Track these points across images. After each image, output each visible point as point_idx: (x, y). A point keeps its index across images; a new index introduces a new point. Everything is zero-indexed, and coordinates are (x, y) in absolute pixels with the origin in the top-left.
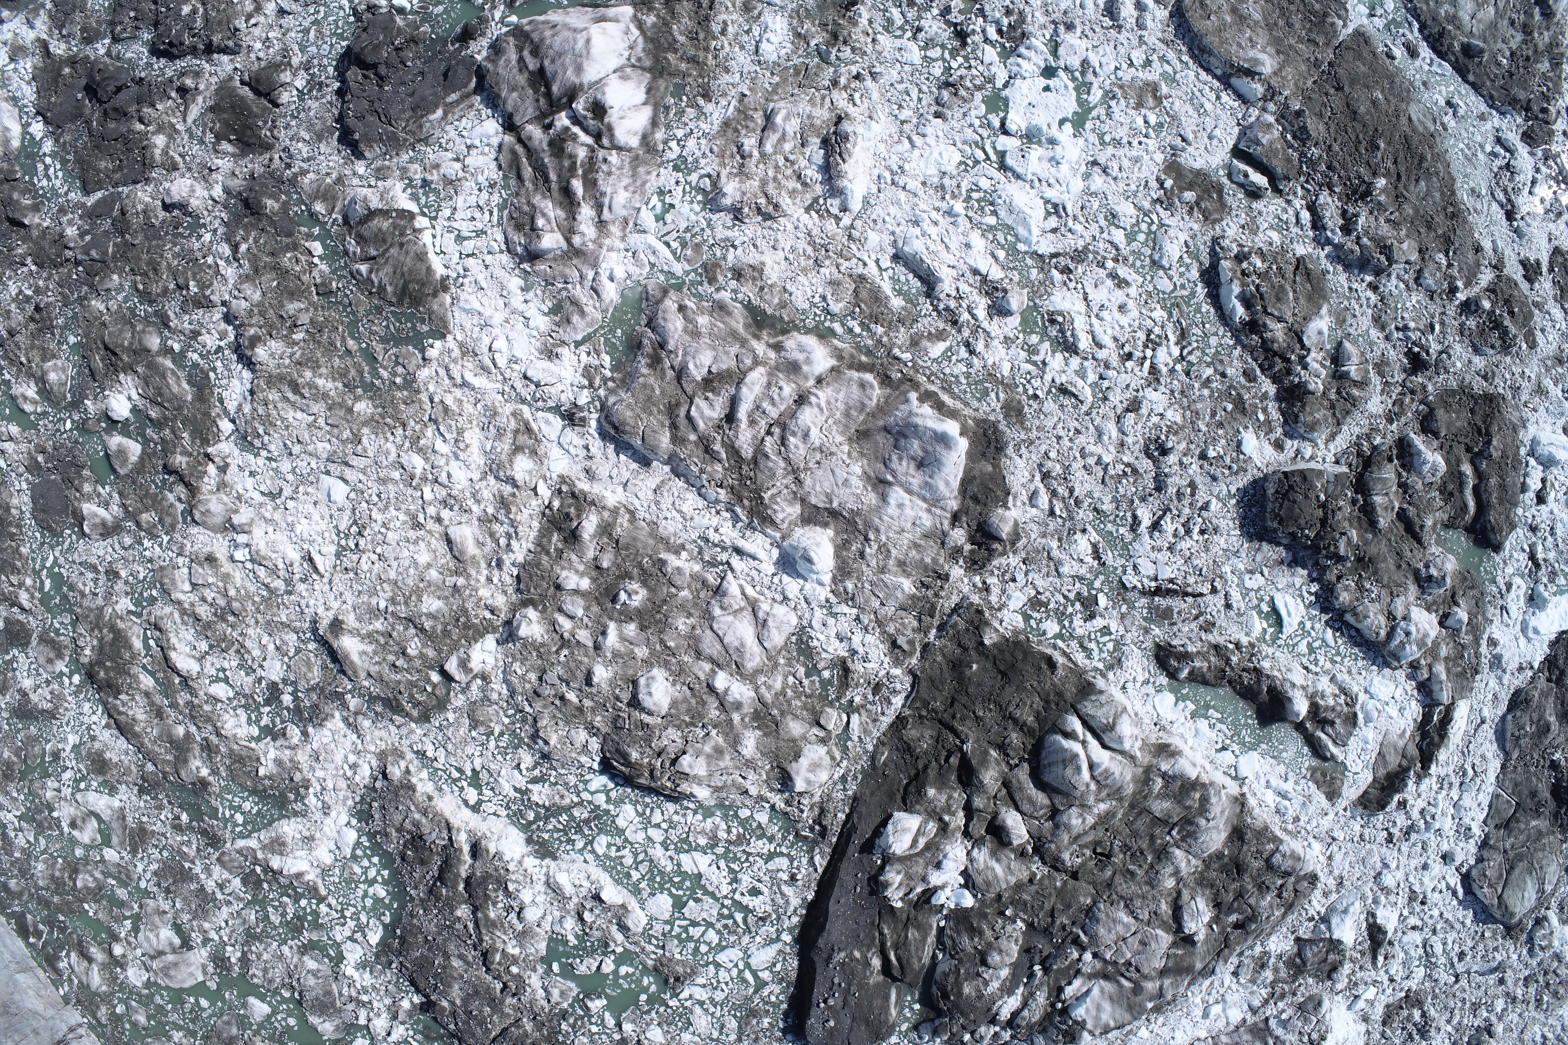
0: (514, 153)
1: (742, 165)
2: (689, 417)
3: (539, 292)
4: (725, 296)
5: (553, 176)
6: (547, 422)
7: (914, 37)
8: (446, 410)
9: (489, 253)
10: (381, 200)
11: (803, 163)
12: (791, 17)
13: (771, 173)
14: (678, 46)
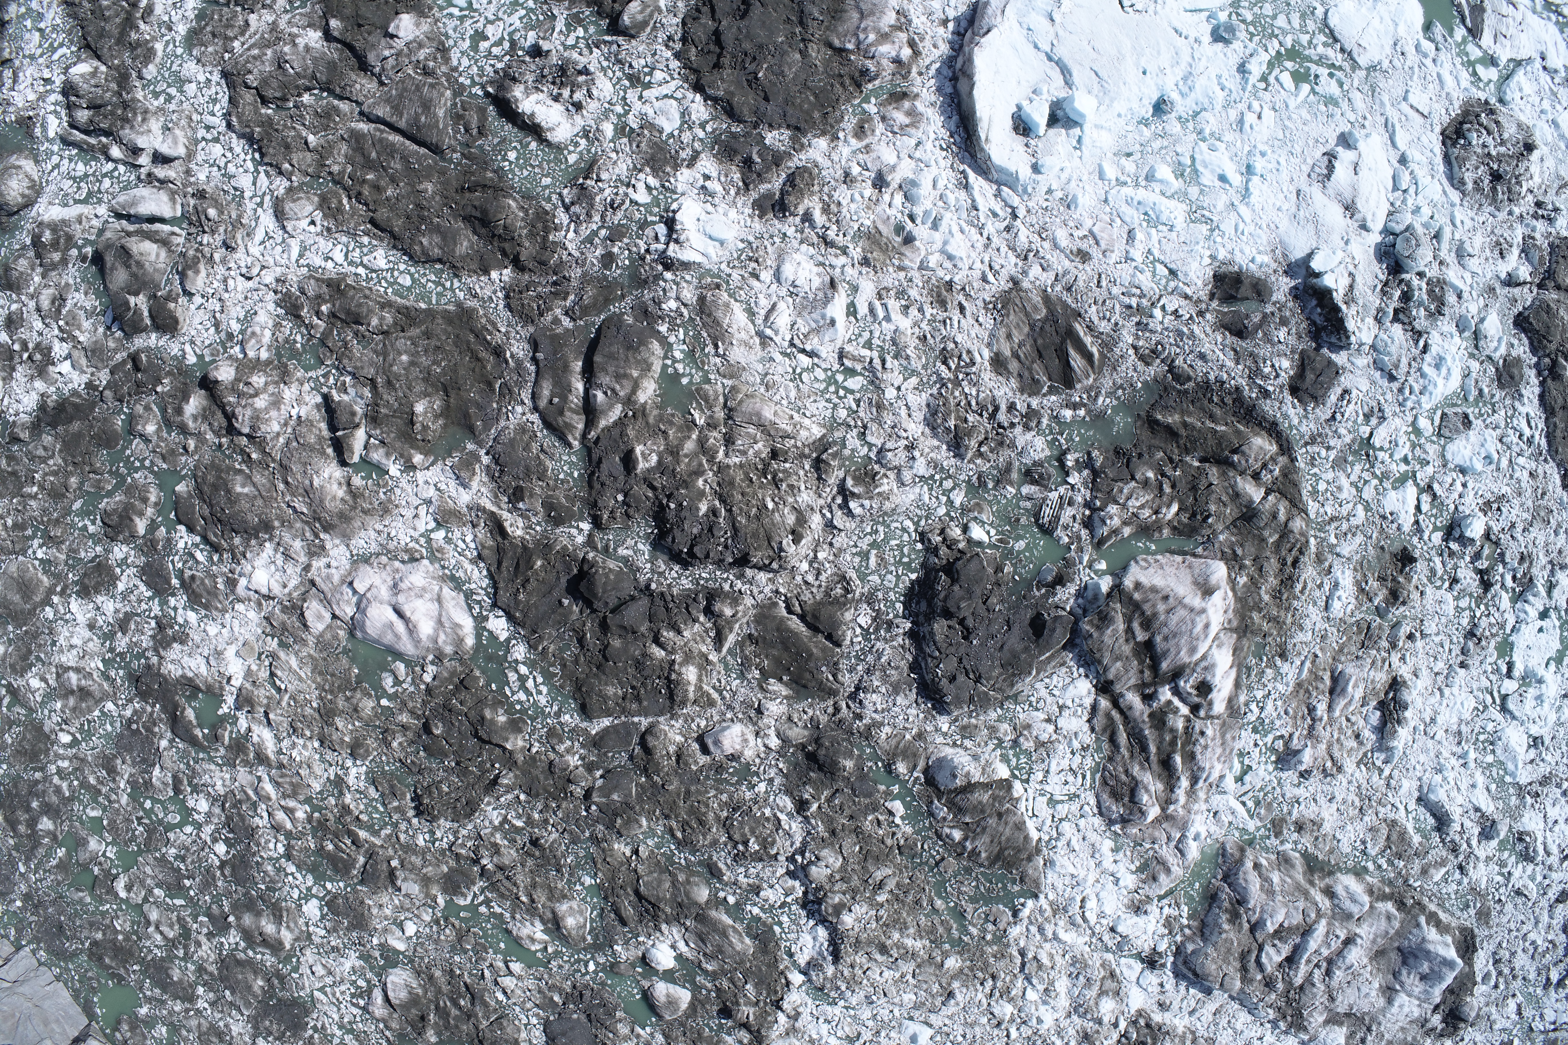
0: (1108, 716)
1: (1311, 728)
2: (1258, 962)
3: (1128, 853)
4: (1288, 846)
5: (1153, 749)
6: (1130, 967)
7: (1451, 587)
8: (1040, 966)
9: (1082, 816)
10: (983, 774)
11: (1361, 723)
12: (1355, 570)
13: (1336, 736)
14: (1263, 605)
